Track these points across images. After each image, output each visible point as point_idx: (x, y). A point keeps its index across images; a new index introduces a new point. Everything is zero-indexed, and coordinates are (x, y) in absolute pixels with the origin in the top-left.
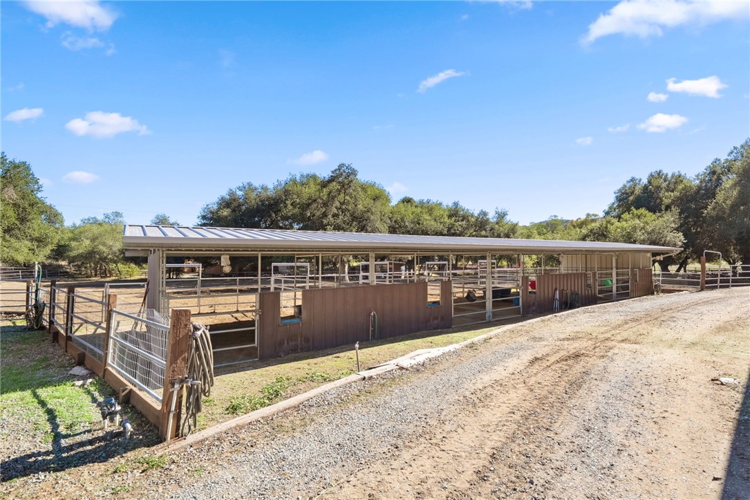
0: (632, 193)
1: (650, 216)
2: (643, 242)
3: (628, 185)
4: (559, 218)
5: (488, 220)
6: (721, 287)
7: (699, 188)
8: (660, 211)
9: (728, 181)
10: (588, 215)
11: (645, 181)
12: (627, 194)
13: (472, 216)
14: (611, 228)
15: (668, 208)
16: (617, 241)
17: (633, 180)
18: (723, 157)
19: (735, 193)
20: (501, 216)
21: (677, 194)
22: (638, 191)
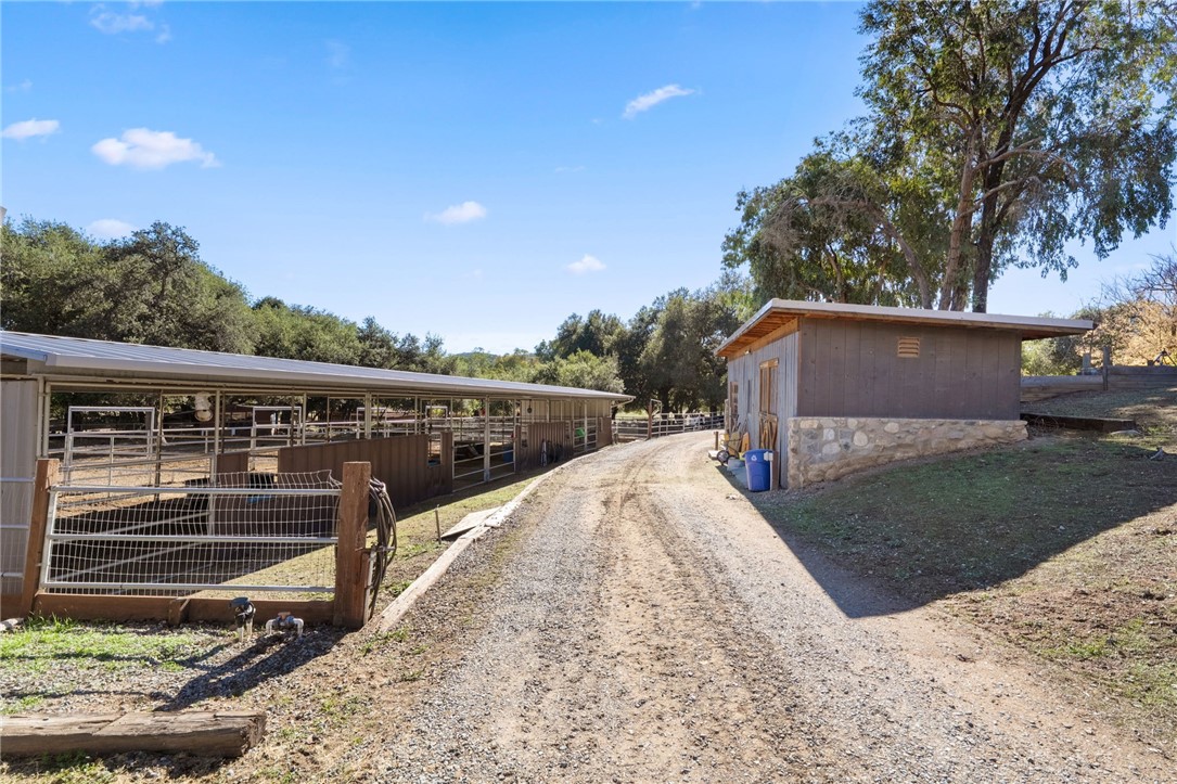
0: (575, 331)
1: (594, 360)
2: (591, 388)
3: (569, 322)
4: (486, 352)
5: (418, 348)
6: (662, 435)
7: (633, 335)
8: (603, 355)
9: (656, 331)
10: (517, 350)
11: (585, 319)
12: (569, 331)
13: (396, 340)
14: (561, 370)
15: (609, 352)
16: (566, 385)
17: (574, 316)
18: (649, 305)
19: (661, 343)
20: (434, 345)
21: (614, 337)
22: (580, 330)
